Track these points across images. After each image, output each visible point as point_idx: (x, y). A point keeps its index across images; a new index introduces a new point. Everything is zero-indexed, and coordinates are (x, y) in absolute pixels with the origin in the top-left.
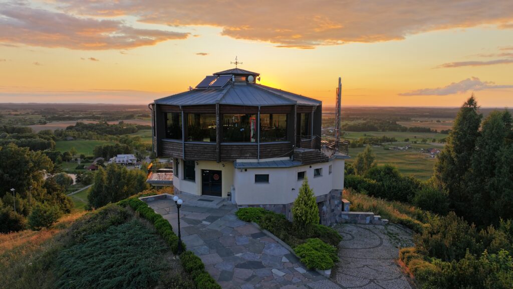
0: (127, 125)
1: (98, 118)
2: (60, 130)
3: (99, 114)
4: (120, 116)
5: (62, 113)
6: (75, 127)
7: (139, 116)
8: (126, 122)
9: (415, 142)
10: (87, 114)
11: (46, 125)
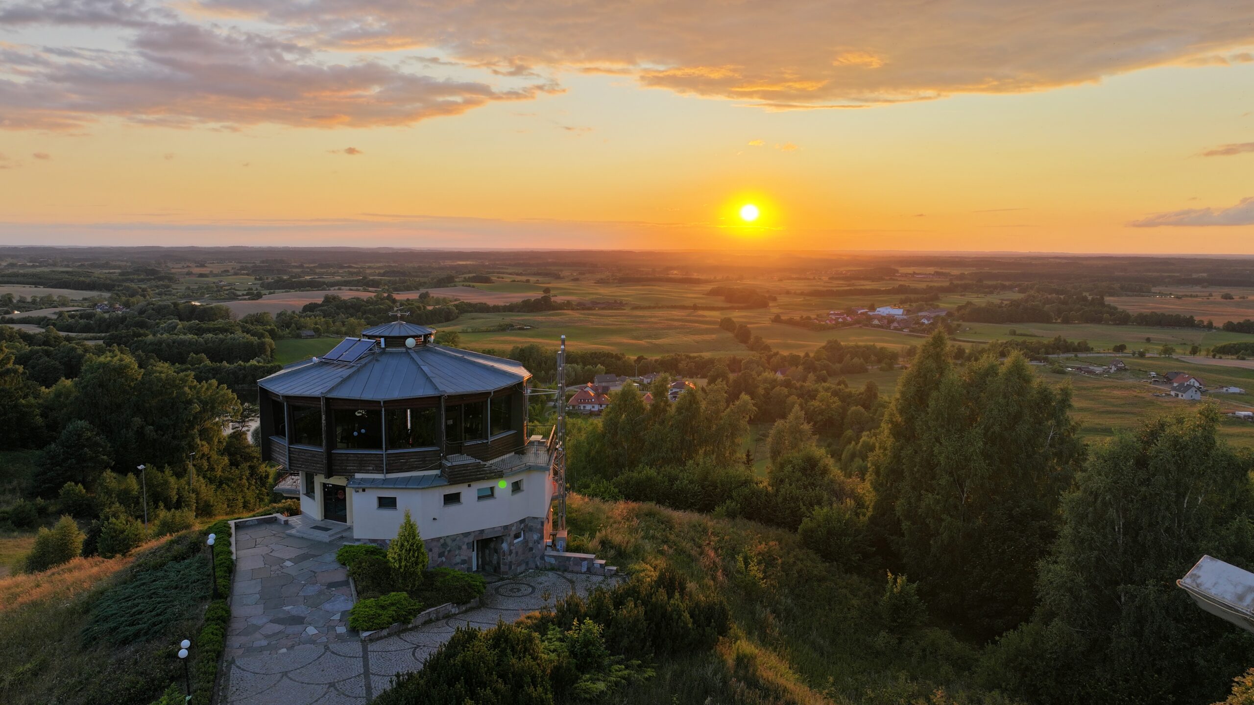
0: (437, 301)
1: (375, 284)
2: (289, 312)
3: (379, 275)
4: (423, 280)
5: (299, 270)
6: (321, 305)
7: (465, 280)
8: (436, 293)
9: (1142, 355)
10: (351, 274)
11: (259, 301)
